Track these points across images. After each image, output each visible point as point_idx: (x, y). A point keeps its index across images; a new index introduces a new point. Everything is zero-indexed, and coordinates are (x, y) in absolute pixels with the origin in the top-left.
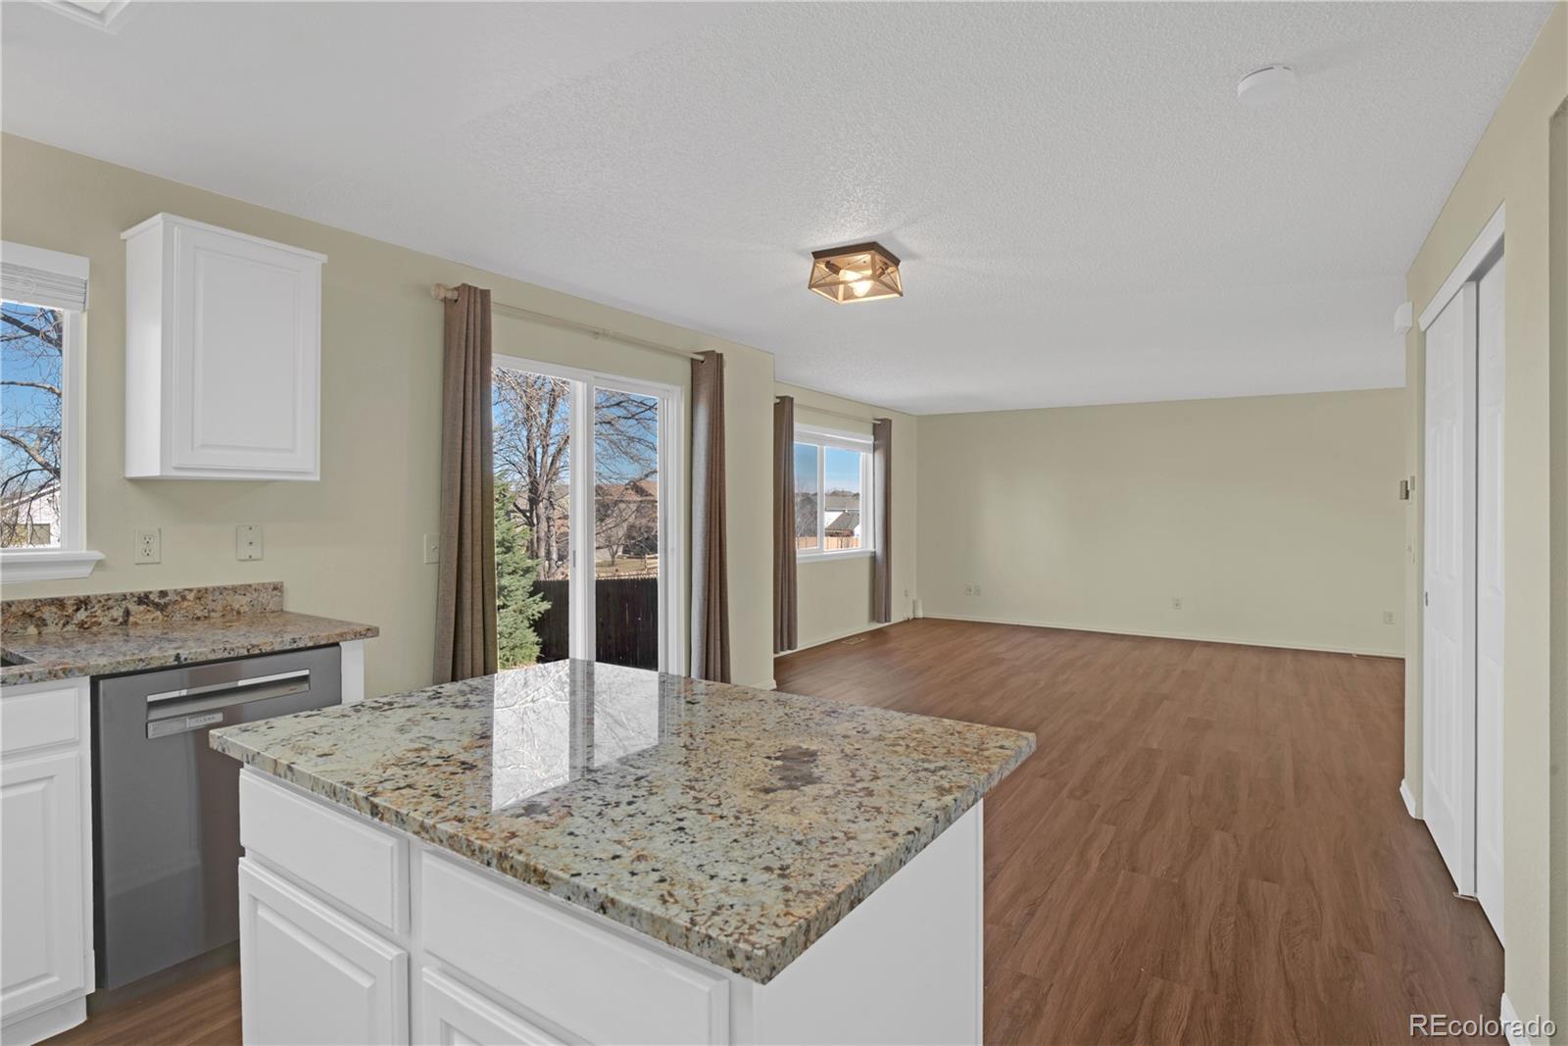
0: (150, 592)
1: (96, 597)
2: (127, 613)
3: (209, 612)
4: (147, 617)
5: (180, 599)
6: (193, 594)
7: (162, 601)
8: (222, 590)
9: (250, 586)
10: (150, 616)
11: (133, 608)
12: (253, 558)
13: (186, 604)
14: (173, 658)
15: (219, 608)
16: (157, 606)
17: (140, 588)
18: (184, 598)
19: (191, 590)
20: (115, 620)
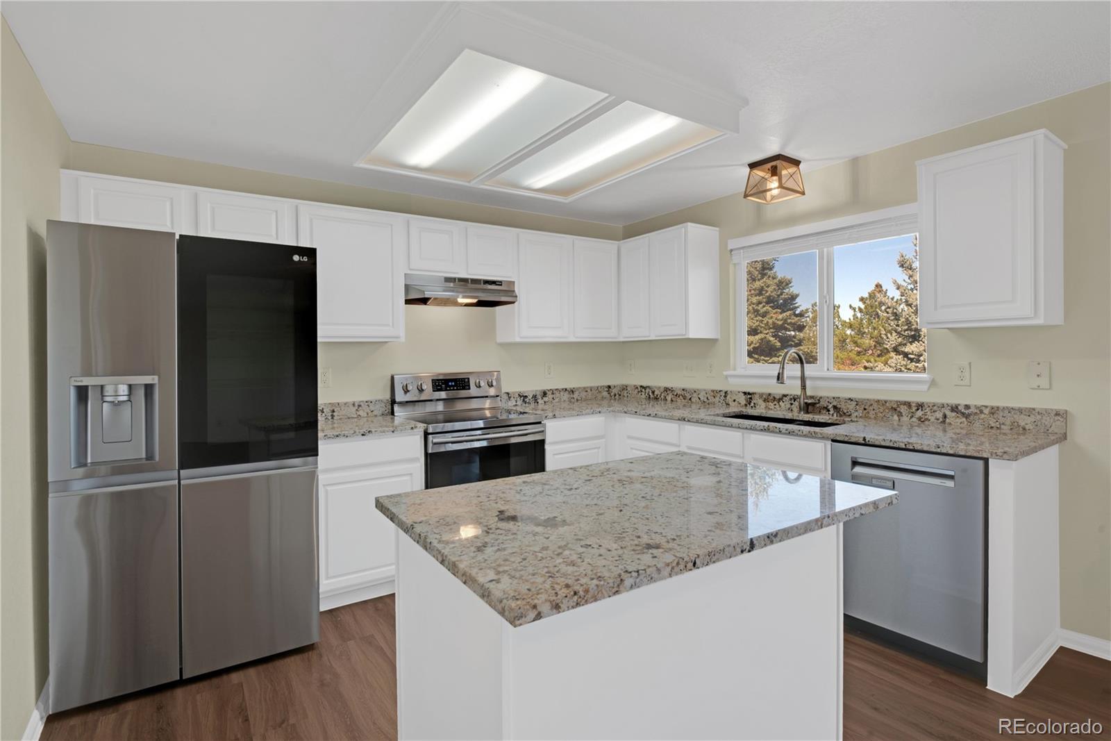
0: (959, 405)
1: (927, 404)
2: (945, 416)
3: (1000, 424)
4: (957, 421)
5: (979, 412)
6: (988, 409)
7: (967, 412)
8: (1011, 410)
9: (1034, 409)
10: (959, 421)
11: (948, 413)
12: (1041, 387)
13: (983, 416)
14: (862, 439)
15: (1008, 422)
16: (963, 414)
17: (954, 401)
18: (981, 412)
19: (986, 407)
20: (938, 419)
